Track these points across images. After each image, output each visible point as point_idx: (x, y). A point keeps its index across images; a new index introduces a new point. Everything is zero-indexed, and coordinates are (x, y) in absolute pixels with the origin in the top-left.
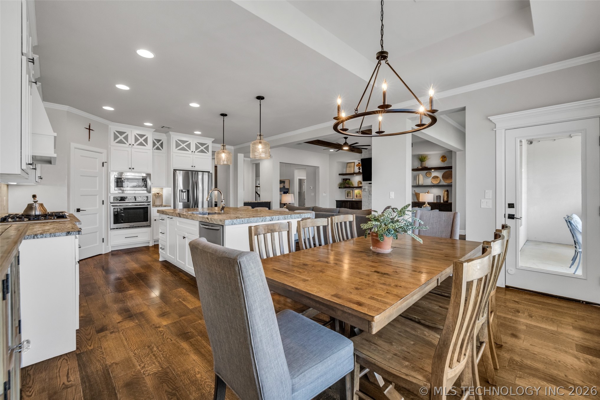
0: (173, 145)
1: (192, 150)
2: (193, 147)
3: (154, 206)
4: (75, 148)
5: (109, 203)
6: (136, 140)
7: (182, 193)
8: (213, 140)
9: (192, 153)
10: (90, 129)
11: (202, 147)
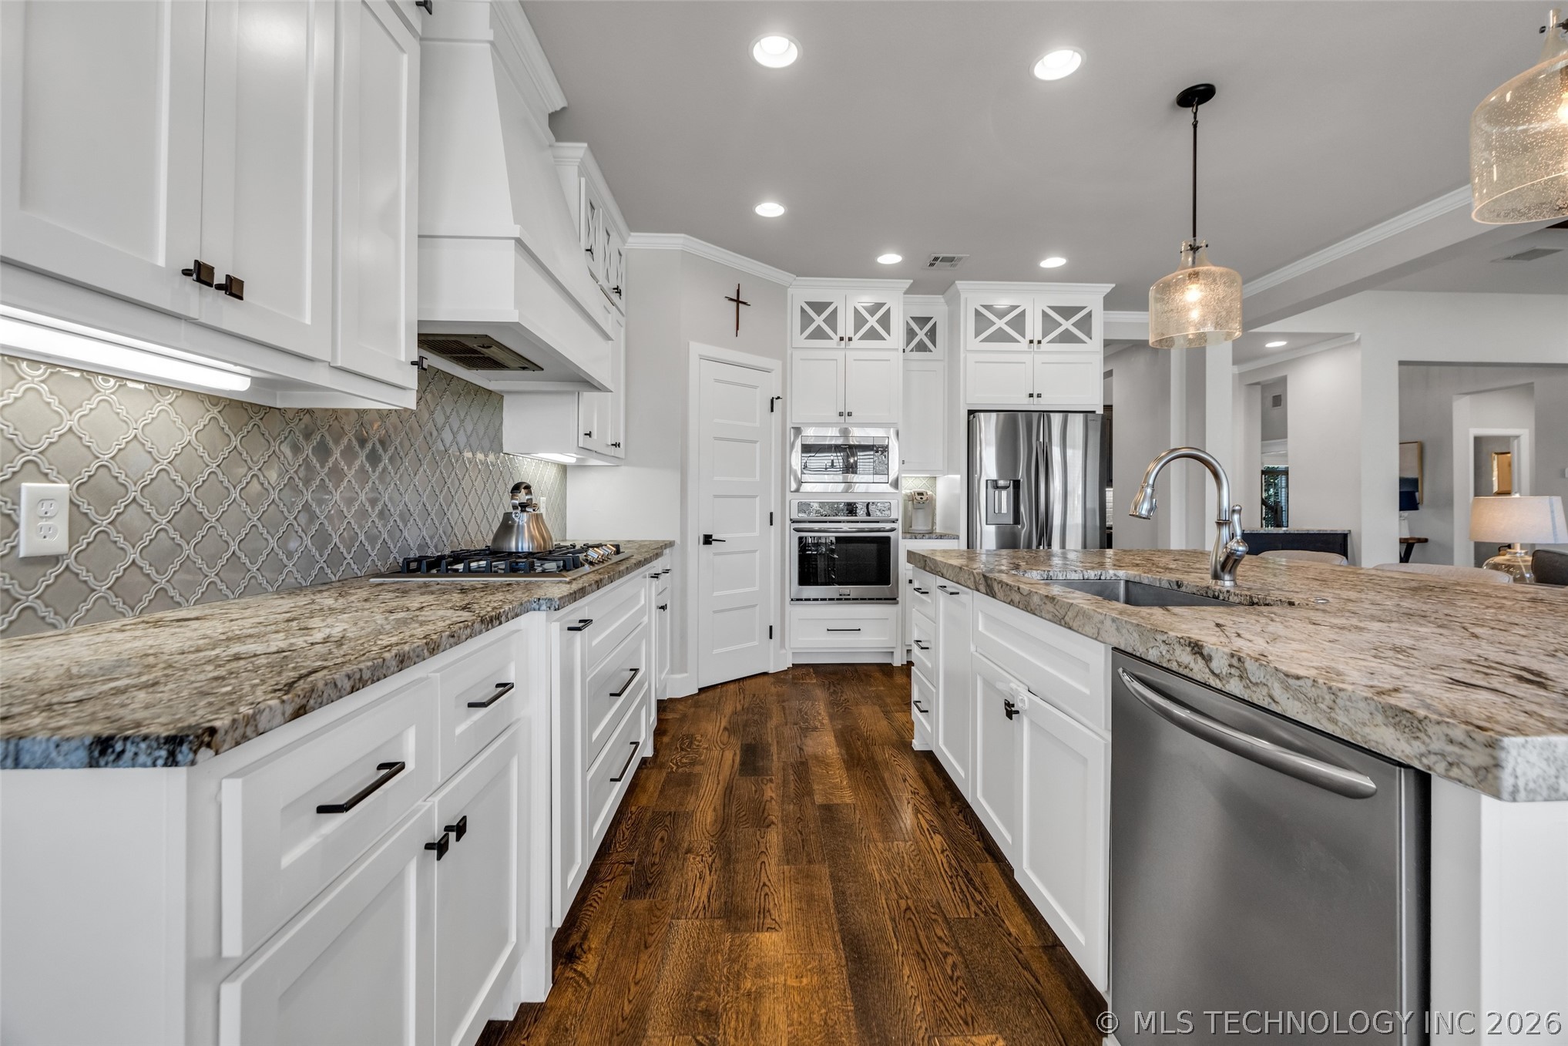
0: (969, 324)
1: (1029, 337)
2: (1034, 326)
3: (908, 536)
4: (702, 358)
5: (788, 522)
6: (859, 321)
7: (997, 492)
8: (1109, 290)
9: (1029, 347)
10: (738, 301)
11: (1067, 320)
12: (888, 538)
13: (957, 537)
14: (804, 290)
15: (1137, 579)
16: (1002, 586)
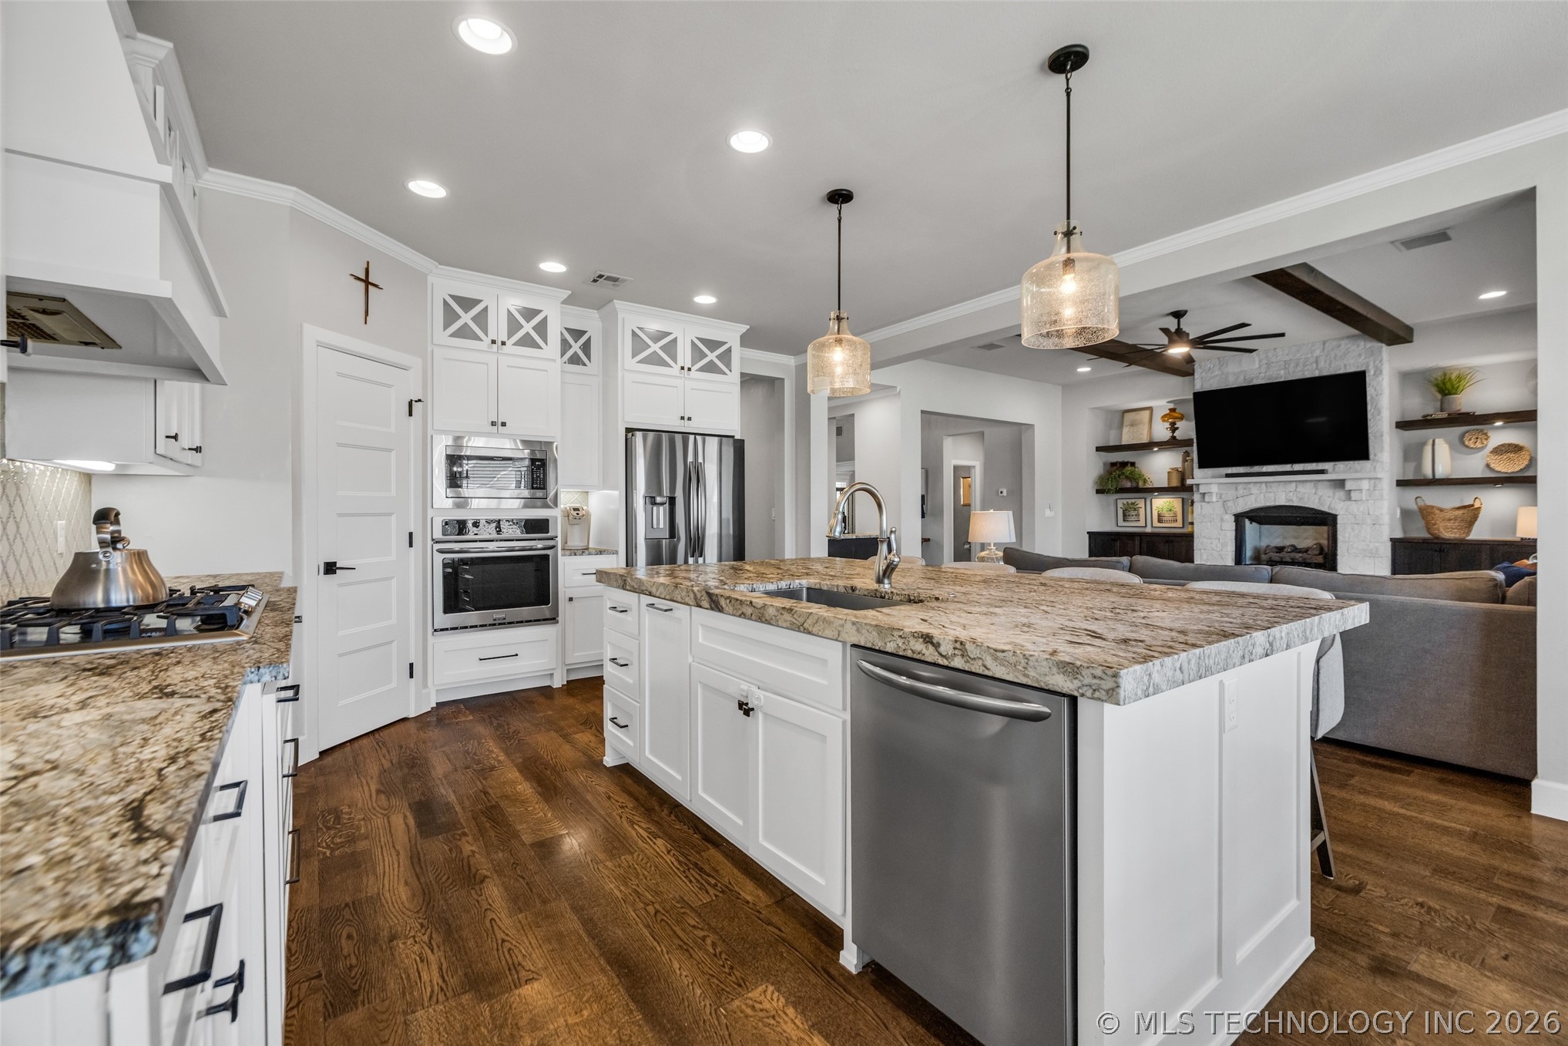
0: (626, 345)
1: (680, 363)
2: (684, 354)
3: (568, 552)
4: (320, 344)
5: (430, 542)
6: (513, 326)
7: (655, 508)
8: (745, 330)
9: (681, 373)
10: (367, 282)
11: (712, 352)
12: (547, 556)
13: (616, 552)
14: (448, 282)
15: (818, 587)
16: (730, 601)
